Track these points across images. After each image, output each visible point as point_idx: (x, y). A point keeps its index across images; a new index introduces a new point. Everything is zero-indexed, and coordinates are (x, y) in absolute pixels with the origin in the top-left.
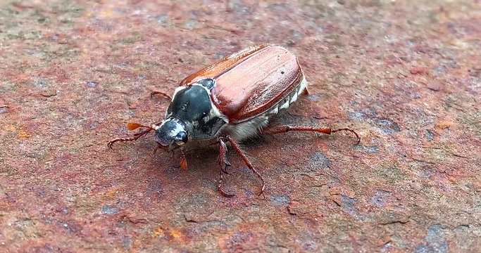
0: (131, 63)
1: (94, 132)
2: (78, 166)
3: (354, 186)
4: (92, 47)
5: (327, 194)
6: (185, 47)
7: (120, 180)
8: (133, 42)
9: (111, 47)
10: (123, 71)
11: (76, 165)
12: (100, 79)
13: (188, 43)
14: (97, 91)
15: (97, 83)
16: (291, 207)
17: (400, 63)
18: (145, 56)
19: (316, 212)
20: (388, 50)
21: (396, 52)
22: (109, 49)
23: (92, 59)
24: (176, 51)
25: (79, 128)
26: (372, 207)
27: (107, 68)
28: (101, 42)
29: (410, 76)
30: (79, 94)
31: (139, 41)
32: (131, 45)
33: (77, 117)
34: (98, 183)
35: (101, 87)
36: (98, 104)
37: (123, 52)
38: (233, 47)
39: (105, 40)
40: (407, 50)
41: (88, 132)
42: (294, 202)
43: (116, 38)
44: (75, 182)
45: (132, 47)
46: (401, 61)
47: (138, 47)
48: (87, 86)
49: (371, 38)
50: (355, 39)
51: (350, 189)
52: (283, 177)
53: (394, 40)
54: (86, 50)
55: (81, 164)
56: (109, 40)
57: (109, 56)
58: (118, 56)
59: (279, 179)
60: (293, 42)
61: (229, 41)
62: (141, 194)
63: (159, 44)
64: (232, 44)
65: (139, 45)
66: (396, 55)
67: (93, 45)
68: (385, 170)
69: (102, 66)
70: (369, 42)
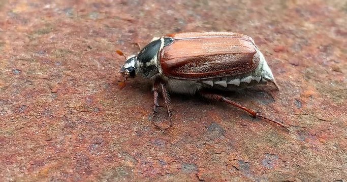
0: (48, 51)
1: (23, 115)
2: (13, 147)
3: (247, 151)
4: (12, 38)
5: (227, 160)
6: (92, 36)
7: (51, 159)
8: (47, 33)
9: (29, 37)
10: (42, 59)
11: (11, 146)
12: (23, 67)
13: (94, 32)
14: (22, 78)
15: (20, 71)
16: (200, 175)
17: (265, 43)
18: (59, 45)
19: (220, 177)
20: (253, 32)
21: (260, 34)
22: (27, 40)
23: (14, 49)
24: (84, 39)
25: (10, 112)
26: (264, 170)
27: (28, 57)
28: (20, 34)
29: (275, 54)
30: (6, 81)
31: (52, 31)
32: (46, 35)
33: (7, 102)
34: (32, 162)
35: (24, 74)
36: (24, 89)
37: (40, 42)
38: (131, 34)
39: (23, 32)
40: (268, 32)
41: (18, 116)
42: (200, 169)
43: (32, 30)
44: (12, 163)
45: (47, 37)
46: (266, 41)
47: (52, 37)
48: (13, 73)
49: (240, 23)
50: (227, 25)
51: (244, 154)
52: (188, 146)
53: (257, 24)
54: (8, 41)
55: (16, 146)
56: (27, 32)
57: (28, 45)
58: (36, 46)
59: (185, 149)
60: (179, 28)
61: (127, 29)
62: (71, 171)
63: (69, 34)
64: (130, 31)
65: (52, 35)
66: (261, 37)
67: (13, 37)
68: (269, 136)
69: (23, 55)
70: (238, 26)
